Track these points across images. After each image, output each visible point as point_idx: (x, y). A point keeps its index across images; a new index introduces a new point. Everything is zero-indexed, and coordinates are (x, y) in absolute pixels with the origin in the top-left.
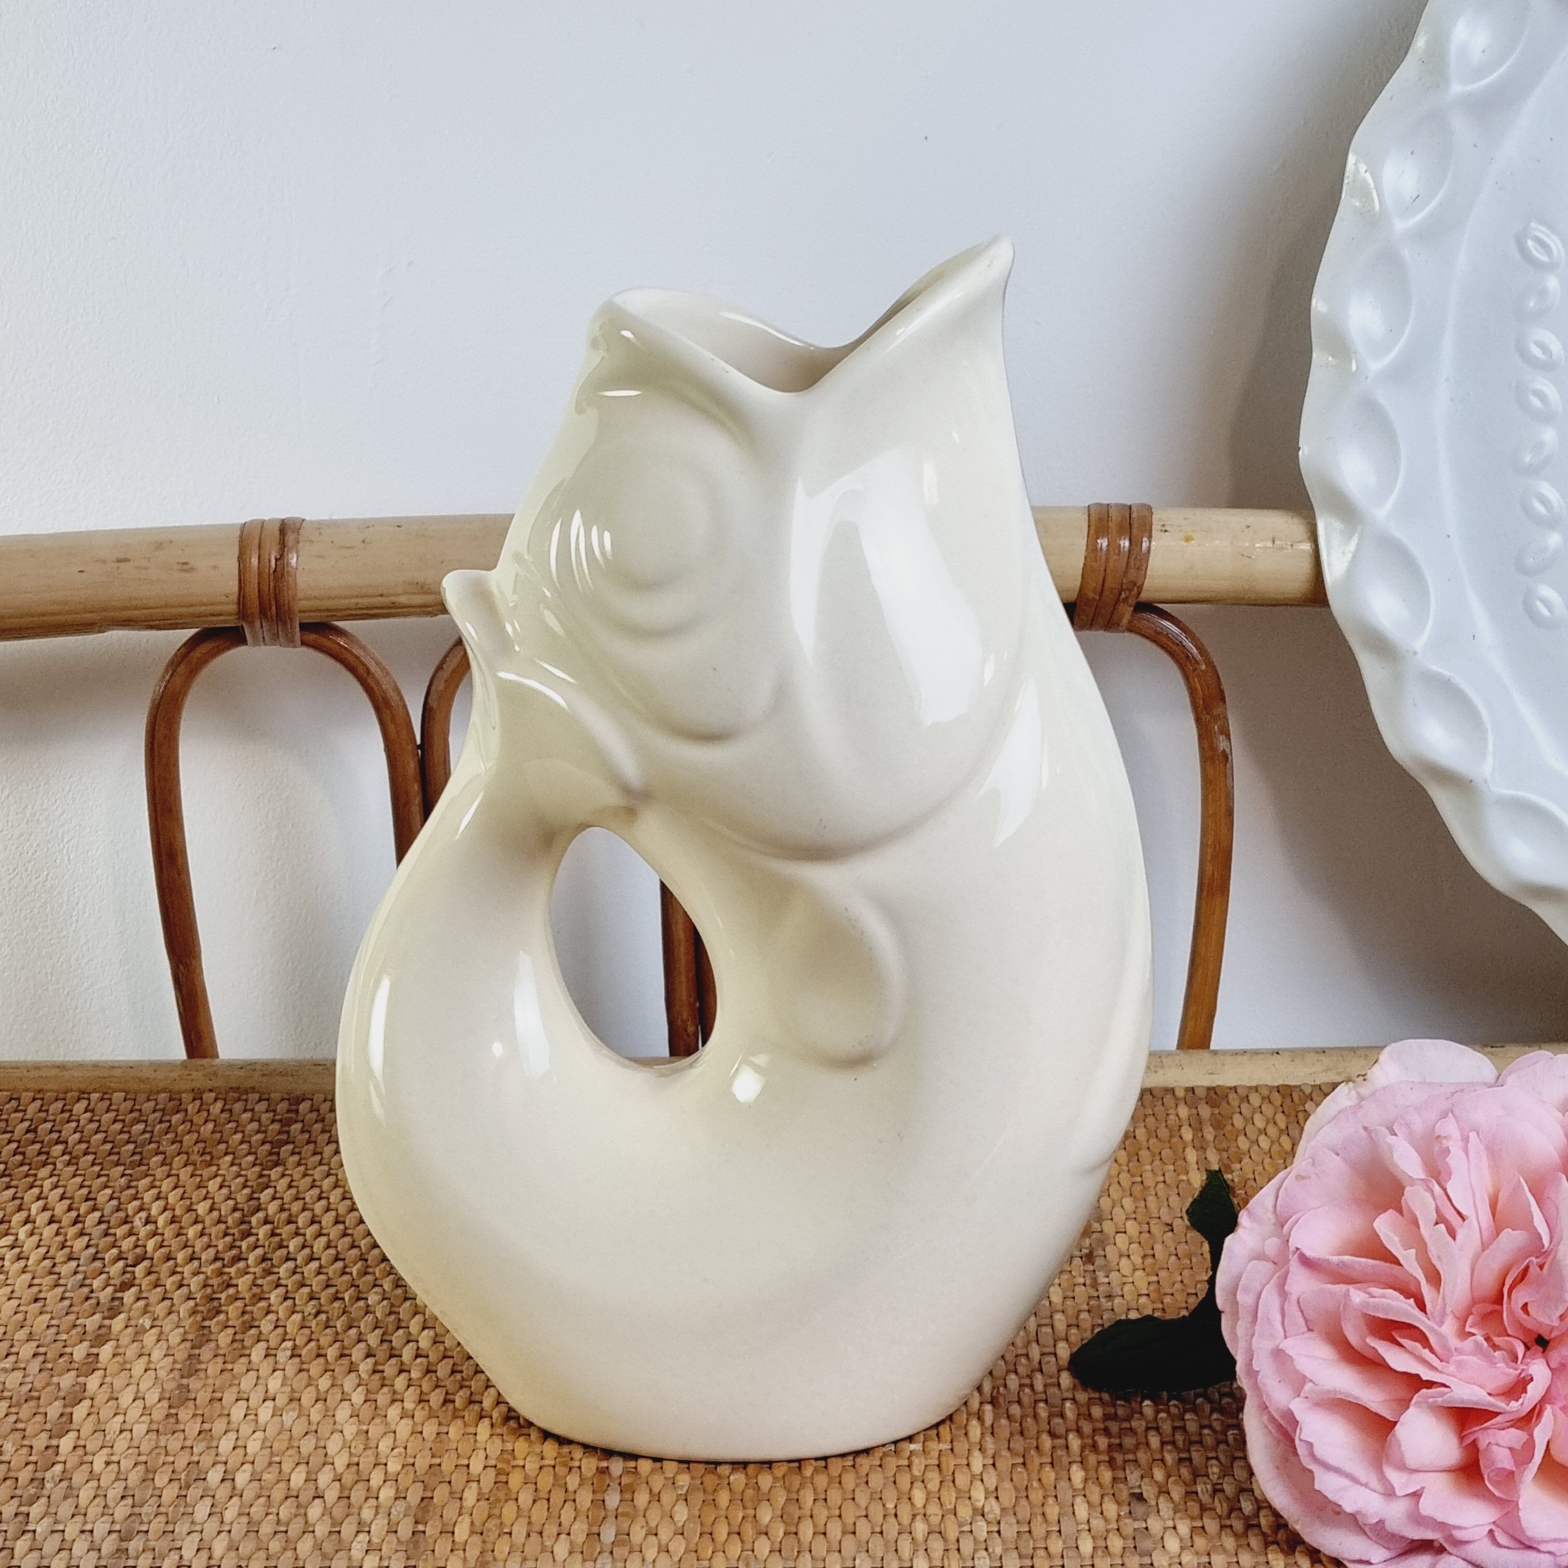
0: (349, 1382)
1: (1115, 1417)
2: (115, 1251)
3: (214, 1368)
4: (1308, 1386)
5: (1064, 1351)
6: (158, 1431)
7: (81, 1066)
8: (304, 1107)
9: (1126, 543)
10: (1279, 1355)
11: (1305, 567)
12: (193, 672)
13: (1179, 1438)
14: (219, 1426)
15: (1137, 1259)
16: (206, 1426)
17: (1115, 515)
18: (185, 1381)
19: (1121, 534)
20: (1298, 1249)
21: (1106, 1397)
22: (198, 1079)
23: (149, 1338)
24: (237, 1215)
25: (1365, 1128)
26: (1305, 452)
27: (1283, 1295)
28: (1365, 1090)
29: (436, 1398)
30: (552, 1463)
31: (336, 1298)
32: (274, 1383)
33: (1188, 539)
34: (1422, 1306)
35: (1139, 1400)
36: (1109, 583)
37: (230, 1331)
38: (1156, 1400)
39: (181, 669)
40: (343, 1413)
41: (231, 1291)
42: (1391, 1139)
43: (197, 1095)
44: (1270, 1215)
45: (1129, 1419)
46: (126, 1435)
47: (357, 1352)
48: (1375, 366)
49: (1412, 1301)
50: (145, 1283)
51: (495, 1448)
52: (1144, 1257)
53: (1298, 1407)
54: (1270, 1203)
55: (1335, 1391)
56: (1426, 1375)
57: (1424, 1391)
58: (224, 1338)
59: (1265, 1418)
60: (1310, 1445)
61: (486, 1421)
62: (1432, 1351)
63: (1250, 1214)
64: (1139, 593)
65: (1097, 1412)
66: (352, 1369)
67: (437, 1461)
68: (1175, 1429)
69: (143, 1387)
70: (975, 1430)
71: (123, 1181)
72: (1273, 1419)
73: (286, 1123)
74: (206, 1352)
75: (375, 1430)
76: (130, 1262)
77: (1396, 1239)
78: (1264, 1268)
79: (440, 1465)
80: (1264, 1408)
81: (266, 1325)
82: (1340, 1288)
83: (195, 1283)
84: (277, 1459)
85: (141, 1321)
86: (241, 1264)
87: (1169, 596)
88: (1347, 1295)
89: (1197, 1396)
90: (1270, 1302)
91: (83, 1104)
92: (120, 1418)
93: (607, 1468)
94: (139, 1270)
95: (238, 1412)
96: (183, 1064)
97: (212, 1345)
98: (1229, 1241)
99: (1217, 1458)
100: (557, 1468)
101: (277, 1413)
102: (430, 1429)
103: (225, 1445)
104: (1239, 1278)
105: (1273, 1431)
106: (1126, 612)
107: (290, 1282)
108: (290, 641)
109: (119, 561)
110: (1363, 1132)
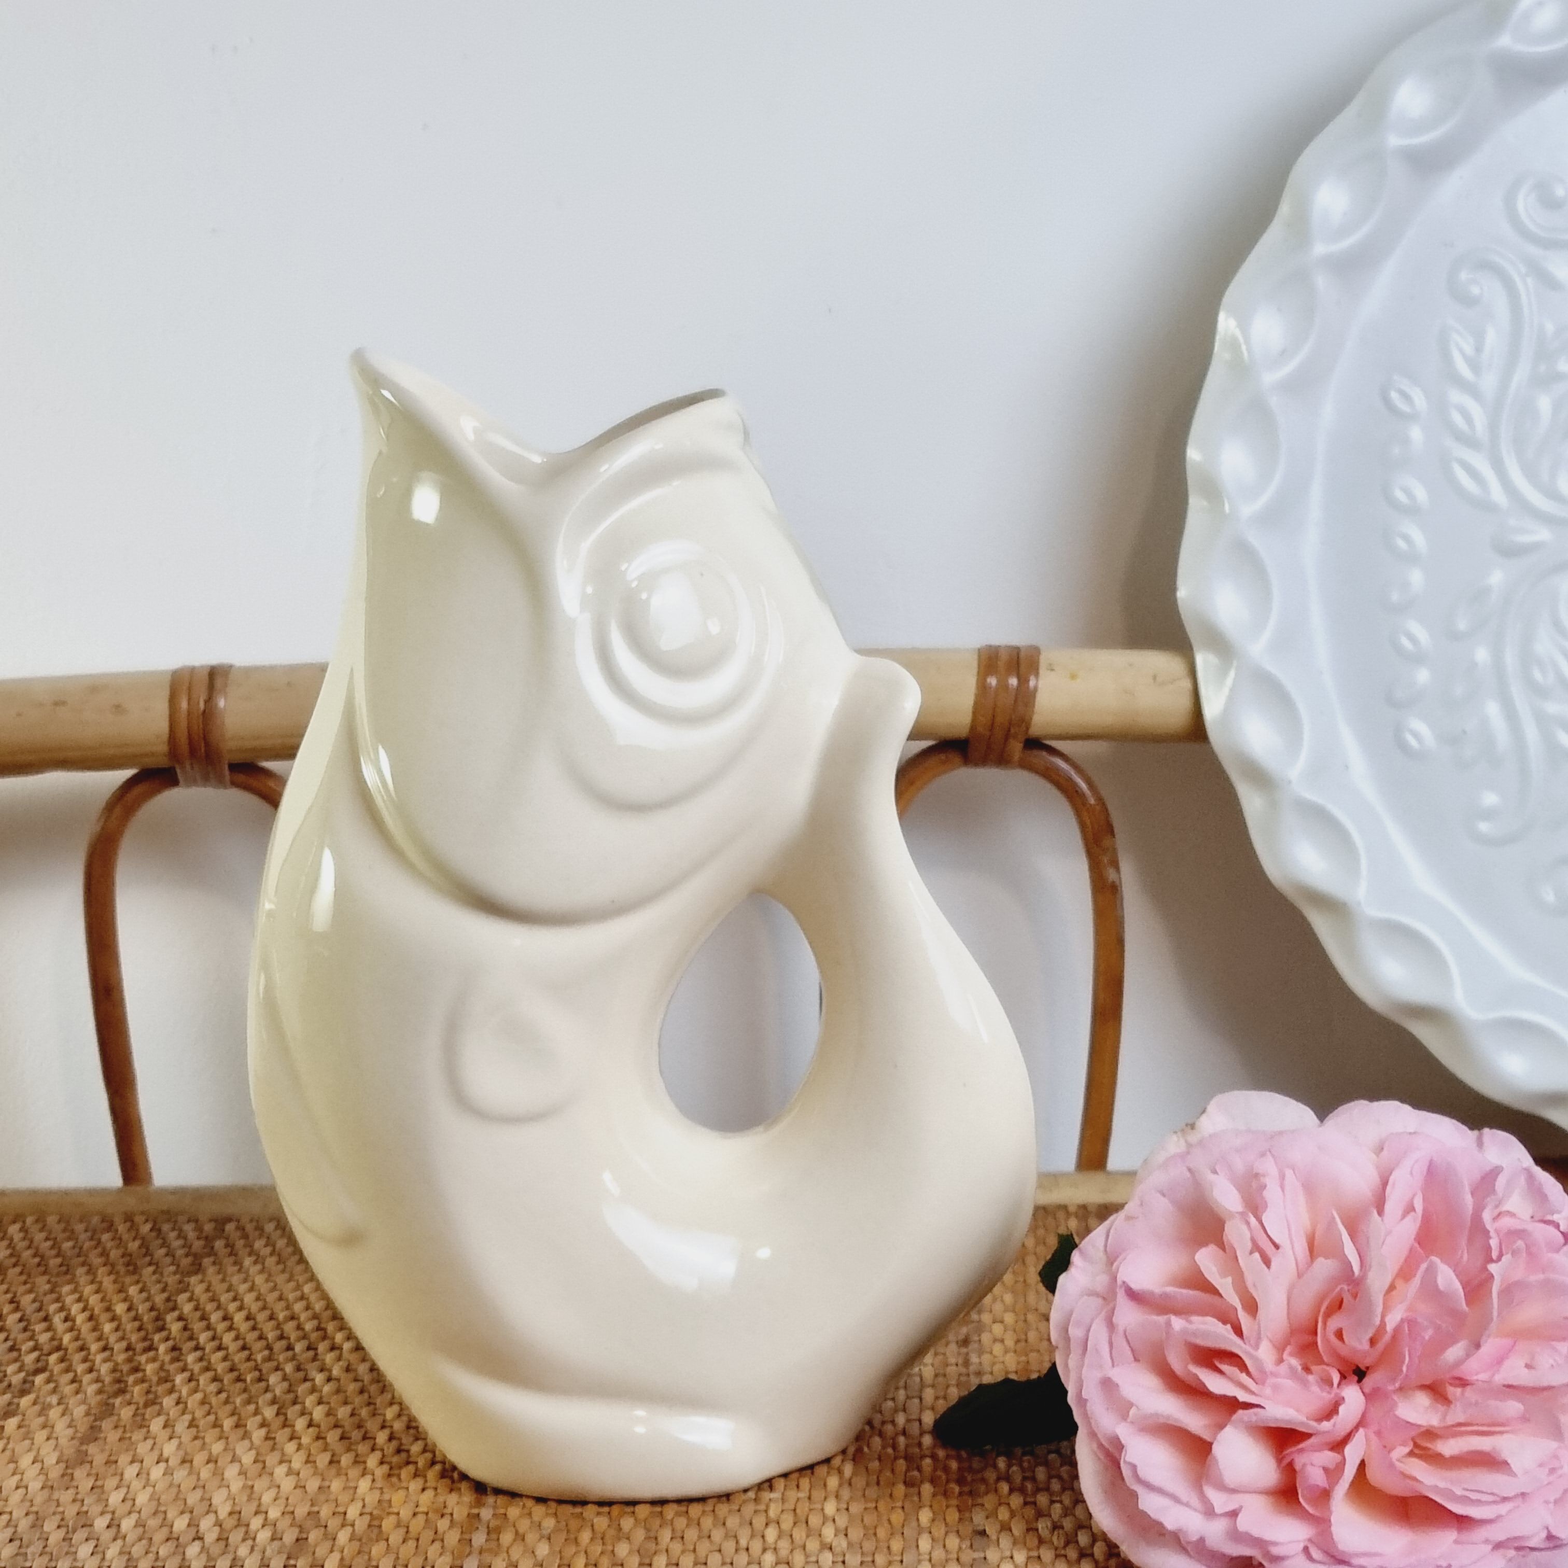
0: (241, 1448)
1: (970, 1469)
2: (31, 1343)
3: (113, 1437)
4: (1133, 1411)
5: (929, 1419)
6: (52, 1487)
7: (17, 1192)
8: (230, 1227)
9: (1013, 681)
10: (1108, 1385)
11: (1184, 703)
12: (129, 811)
13: (1029, 1486)
14: (111, 1483)
15: (1010, 1343)
16: (99, 1483)
17: (1004, 657)
18: (84, 1448)
19: (1009, 672)
20: (1124, 1282)
21: (964, 1454)
22: (131, 1202)
23: (54, 1413)
24: (154, 1314)
25: (1190, 1170)
26: (1182, 593)
27: (1111, 1325)
28: (1193, 1138)
29: (323, 1460)
30: (425, 1510)
31: (239, 1379)
32: (169, 1449)
33: (1073, 677)
34: (1238, 1331)
35: (994, 1456)
36: (999, 719)
37: (133, 1407)
38: (1009, 1456)
39: (118, 811)
40: (231, 1472)
41: (140, 1375)
42: (1211, 1177)
43: (129, 1218)
44: (1101, 1254)
45: (981, 1470)
46: (21, 1491)
47: (252, 1424)
48: (1248, 510)
49: (1229, 1326)
50: (57, 1369)
51: (372, 1499)
53: (1123, 1432)
54: (1100, 1243)
55: (1157, 1415)
56: (1243, 1397)
57: (1240, 1412)
58: (126, 1413)
59: (1095, 1446)
60: (1134, 1467)
61: (369, 1478)
62: (1249, 1374)
63: (1081, 1252)
64: (1028, 729)
65: (954, 1465)
66: (246, 1435)
67: (316, 1509)
68: (1025, 1479)
69: (42, 1452)
70: (833, 1482)
71: (47, 1287)
72: (1101, 1446)
73: (209, 1241)
74: (107, 1424)
75: (259, 1485)
76: (45, 1352)
77: (1214, 1269)
78: (1096, 1302)
79: (318, 1512)
80: (1093, 1435)
81: (168, 1402)
82: (1161, 1319)
83: (104, 1369)
84: (163, 1509)
85: (48, 1399)
86: (151, 1354)
87: (1057, 731)
88: (1168, 1324)
89: (1050, 1452)
90: (1099, 1334)
91: (17, 1226)
92: (17, 1477)
93: (478, 1515)
94: (53, 1358)
95: (131, 1472)
96: (119, 1191)
97: (115, 1418)
98: (1062, 1279)
99: (1061, 1502)
100: (430, 1515)
101: (168, 1472)
102: (313, 1485)
103: (115, 1498)
104: (1071, 1313)
105: (1102, 1457)
106: (1016, 747)
107: (197, 1368)
108: (220, 782)
109: (56, 704)
110: (1188, 1175)
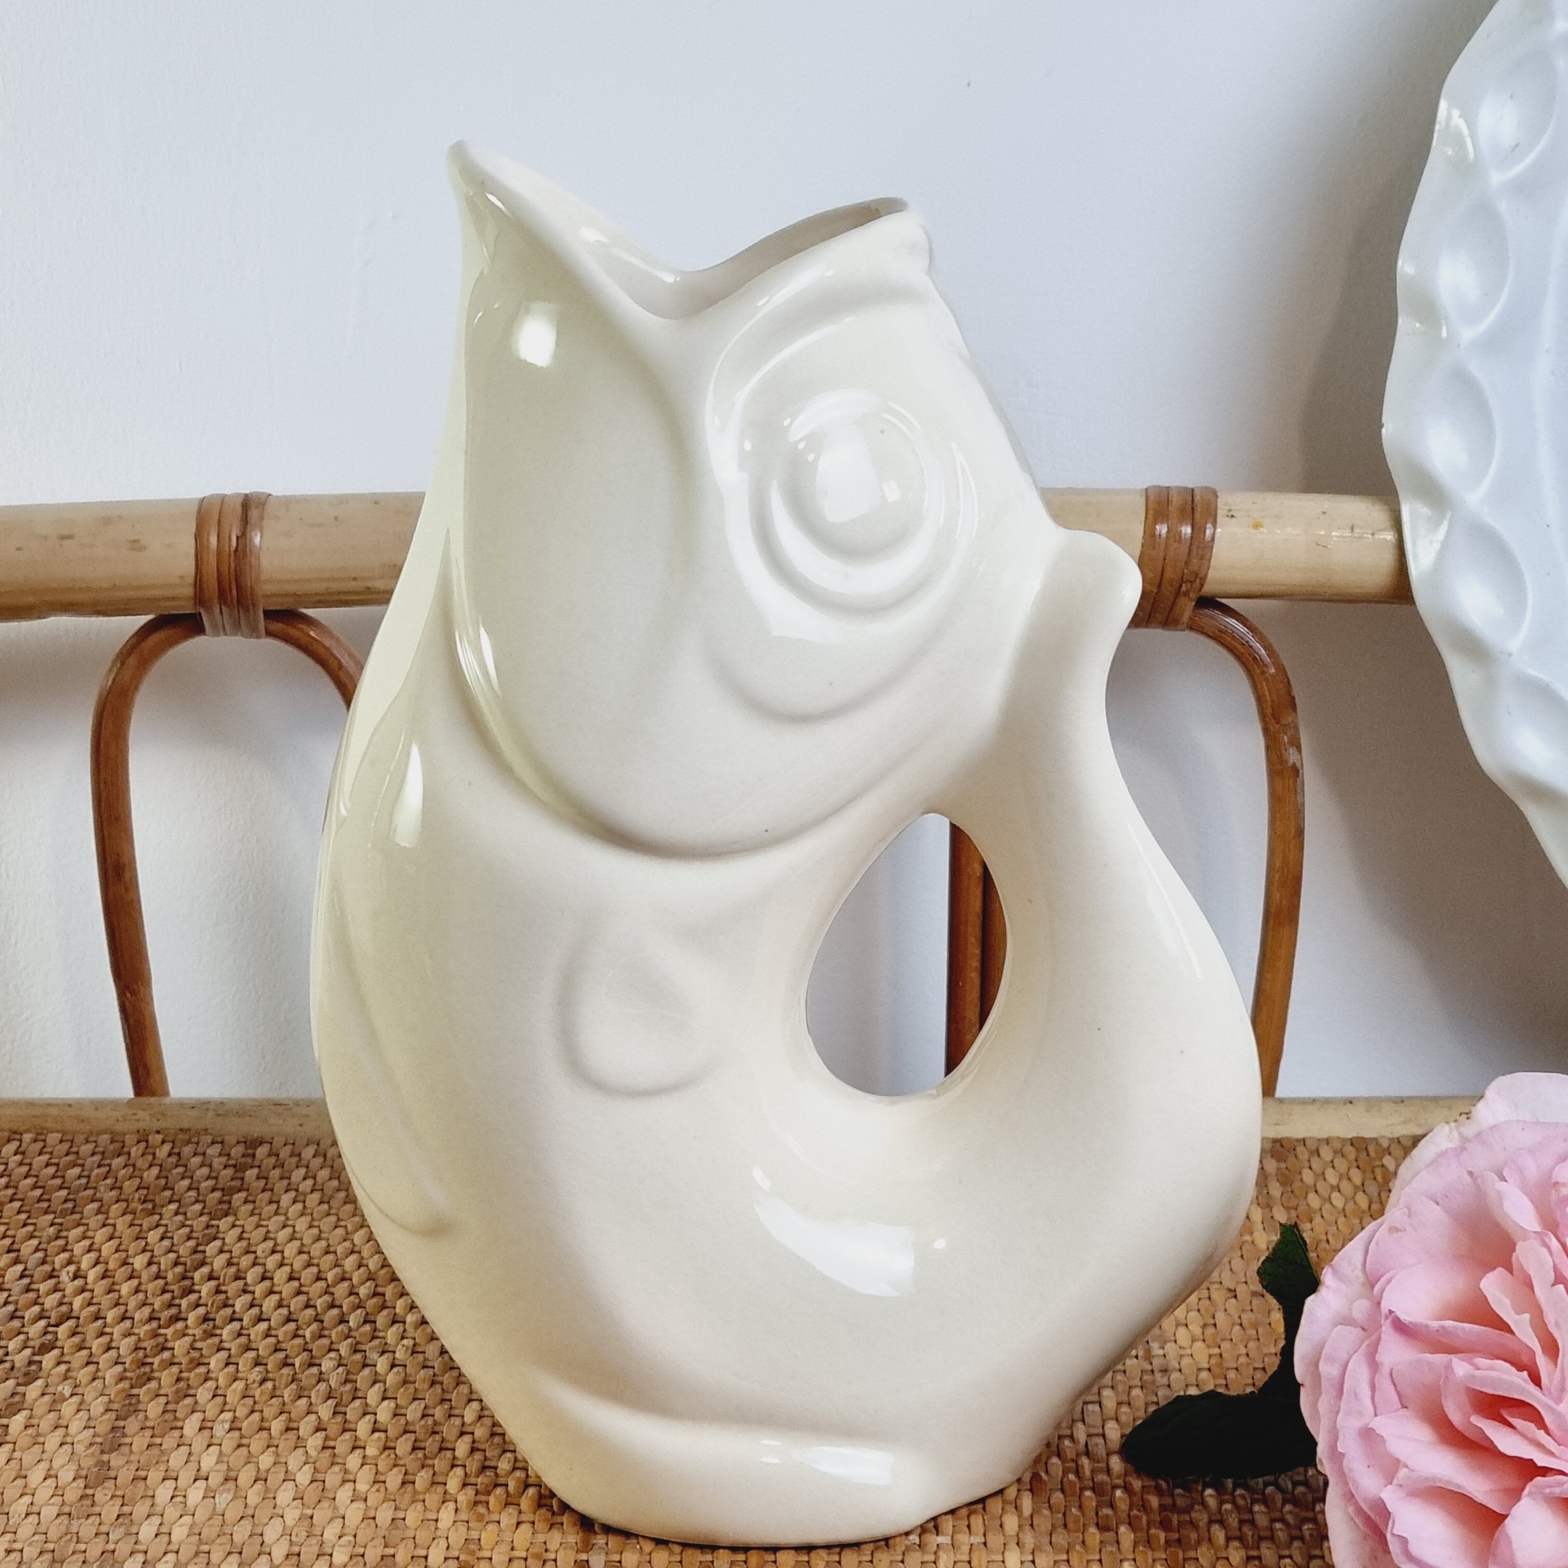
0: (294, 1460)
1: (1174, 1508)
2: (37, 1309)
3: (139, 1442)
4: (1403, 1472)
5: (1114, 1433)
6: (70, 1514)
7: (14, 1103)
8: (262, 1151)
9: (1187, 530)
10: (1368, 1435)
11: (1387, 559)
12: (144, 665)
13: (1248, 1531)
14: (140, 1510)
16: (126, 1509)
17: (1176, 500)
18: (105, 1457)
19: (1182, 520)
20: (1391, 1312)
21: (1164, 1485)
22: (145, 1120)
23: (68, 1408)
24: (179, 1269)
25: (1471, 1173)
26: (1389, 431)
27: (1374, 1365)
28: (1469, 1130)
29: (394, 1479)
30: (524, 1554)
31: (285, 1364)
32: (208, 1461)
33: (1257, 526)
34: (1536, 1379)
35: (1200, 1488)
36: (1169, 574)
37: (162, 1400)
38: (1220, 1490)
39: (132, 661)
40: (285, 1495)
41: (166, 1355)
42: (1501, 1185)
43: (143, 1137)
44: (1359, 1273)
45: (1188, 1510)
46: (33, 1519)
47: (306, 1425)
48: (1468, 334)
49: (1525, 1373)
50: (68, 1345)
51: (457, 1536)
52: (1204, 1326)
53: (1390, 1496)
54: (1358, 1258)
55: (1434, 1479)
56: (1541, 1460)
57: (1539, 1479)
58: (154, 1409)
59: (1351, 1509)
60: (1404, 1541)
61: (451, 1506)
62: (1548, 1432)
63: (1335, 1271)
64: (1202, 585)
65: (1154, 1501)
66: (299, 1443)
67: (390, 1551)
68: (1241, 1522)
69: (56, 1464)
70: (1011, 1522)
71: (52, 1230)
72: (1360, 1511)
73: (240, 1168)
74: (132, 1425)
75: (320, 1516)
76: (52, 1321)
77: (1507, 1302)
78: (1352, 1334)
79: (393, 1556)
80: (1350, 1497)
81: (203, 1394)
82: (1440, 1359)
83: (125, 1345)
84: (205, 1548)
85: (60, 1388)
86: (180, 1325)
87: (1233, 589)
88: (1449, 1367)
89: (1266, 1484)
90: (1358, 1373)
91: (13, 1146)
92: (27, 1499)
93: (587, 1561)
94: (63, 1330)
95: (164, 1492)
96: (129, 1102)
97: (141, 1416)
98: (1310, 1302)
99: (1290, 1557)
100: (529, 1560)
101: (209, 1495)
102: (385, 1515)
103: (147, 1531)
104: (1323, 1347)
105: (1360, 1525)
106: (1187, 607)
107: (234, 1346)
108: (254, 632)
109: (63, 538)
110: (1468, 1178)
